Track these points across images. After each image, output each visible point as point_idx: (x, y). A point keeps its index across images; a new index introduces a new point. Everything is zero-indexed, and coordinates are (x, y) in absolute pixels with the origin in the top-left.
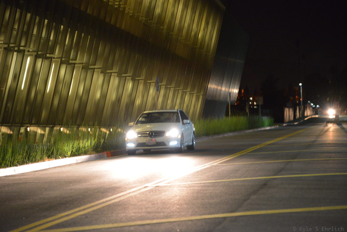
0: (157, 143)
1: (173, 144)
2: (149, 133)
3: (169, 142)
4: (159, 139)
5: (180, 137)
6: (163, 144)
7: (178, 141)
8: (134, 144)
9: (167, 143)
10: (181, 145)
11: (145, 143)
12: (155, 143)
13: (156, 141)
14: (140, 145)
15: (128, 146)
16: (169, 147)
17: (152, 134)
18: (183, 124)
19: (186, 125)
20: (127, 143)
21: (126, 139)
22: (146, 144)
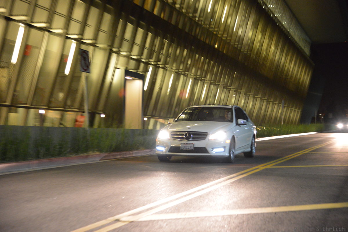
0: (195, 148)
1: (218, 151)
2: (186, 134)
3: (213, 148)
4: (198, 144)
5: (228, 141)
6: (204, 150)
7: (224, 147)
8: (165, 147)
9: (209, 150)
10: (230, 153)
11: (179, 147)
12: (193, 148)
13: (194, 145)
14: (173, 149)
15: (157, 150)
16: (212, 155)
17: (190, 135)
18: (237, 124)
19: (241, 126)
20: (158, 146)
21: (157, 140)
22: (181, 148)
